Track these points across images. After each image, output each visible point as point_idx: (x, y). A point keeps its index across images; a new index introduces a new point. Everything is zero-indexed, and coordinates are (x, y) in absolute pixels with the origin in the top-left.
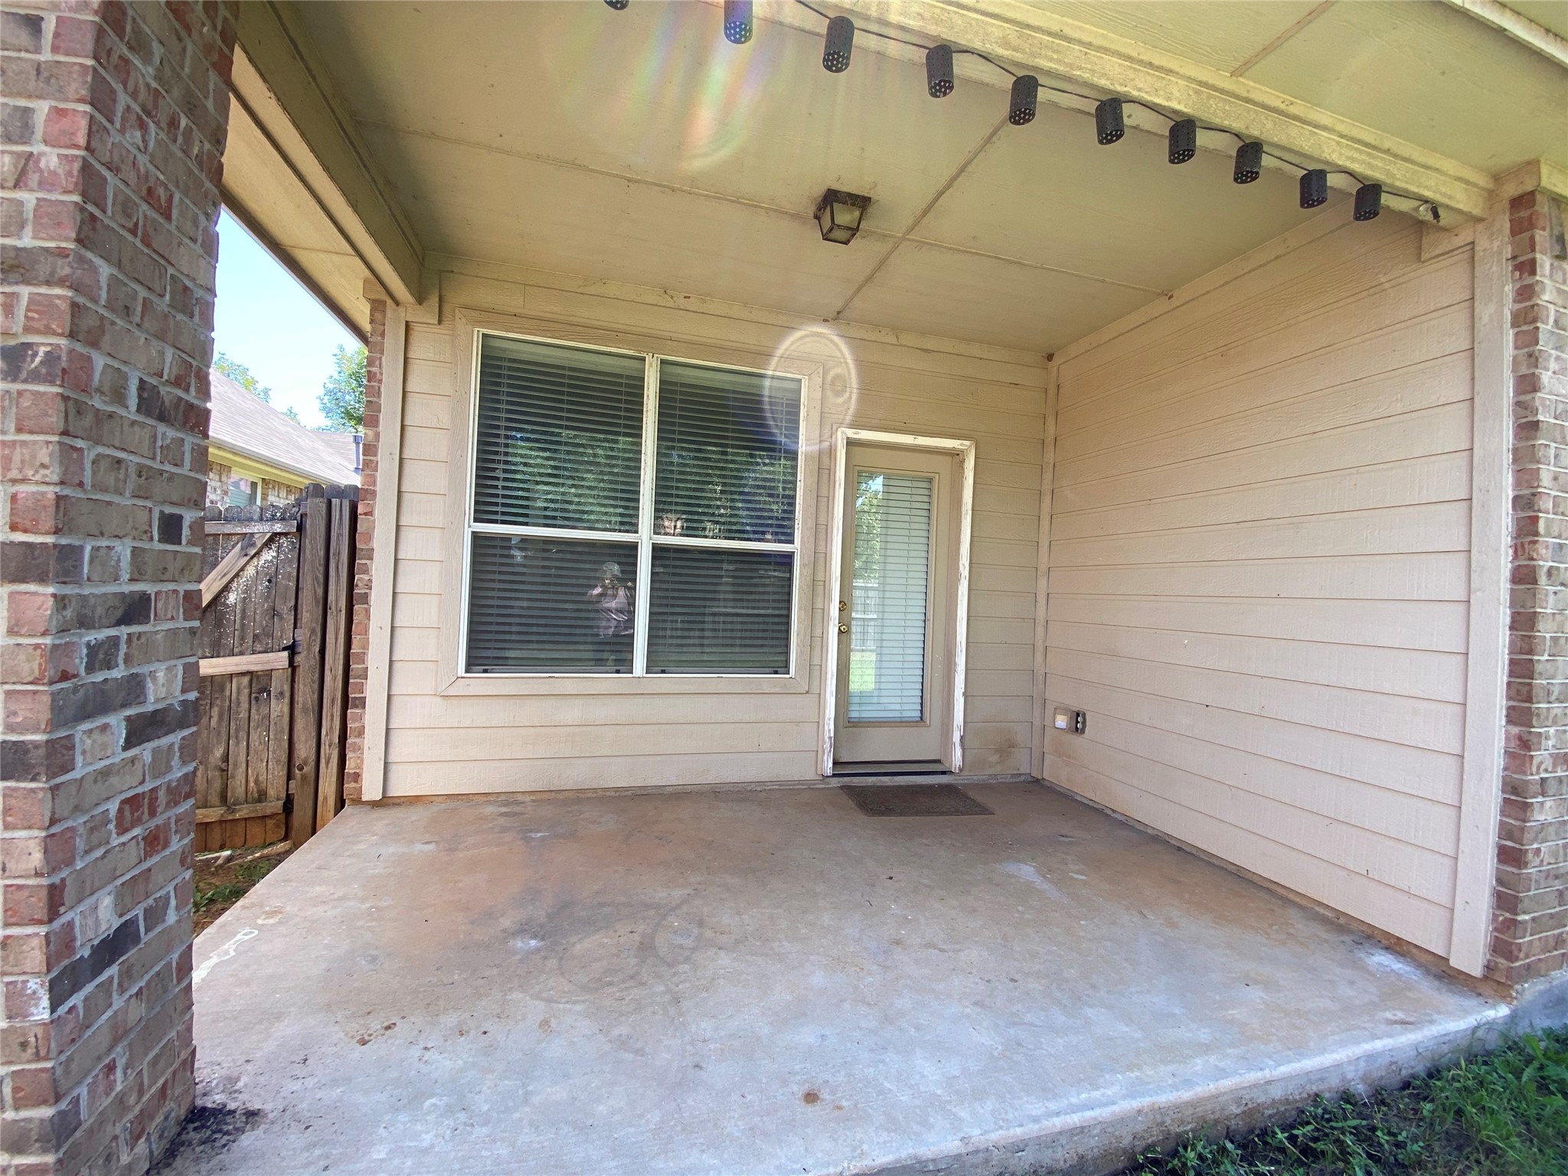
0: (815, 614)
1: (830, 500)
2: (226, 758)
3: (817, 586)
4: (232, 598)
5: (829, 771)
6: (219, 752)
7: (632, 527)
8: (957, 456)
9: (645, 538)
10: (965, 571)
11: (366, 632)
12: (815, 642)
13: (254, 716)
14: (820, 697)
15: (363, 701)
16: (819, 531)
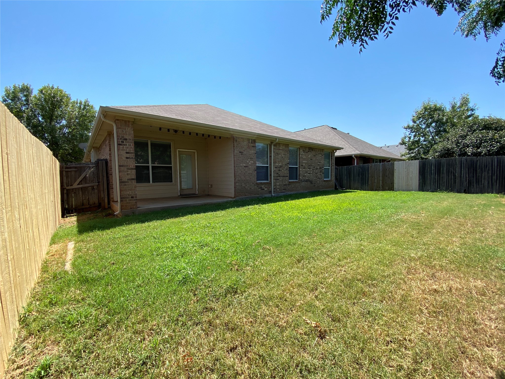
0: (176, 174)
1: (177, 159)
2: (89, 198)
3: (176, 171)
4: (87, 176)
5: (179, 195)
6: (88, 198)
7: (148, 163)
8: (194, 152)
9: (150, 165)
10: (197, 168)
11: (112, 179)
12: (176, 178)
13: (93, 192)
14: (177, 185)
15: (113, 188)
16: (176, 163)
